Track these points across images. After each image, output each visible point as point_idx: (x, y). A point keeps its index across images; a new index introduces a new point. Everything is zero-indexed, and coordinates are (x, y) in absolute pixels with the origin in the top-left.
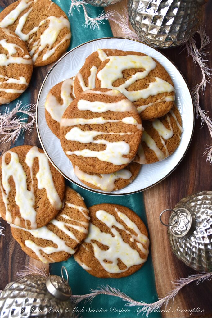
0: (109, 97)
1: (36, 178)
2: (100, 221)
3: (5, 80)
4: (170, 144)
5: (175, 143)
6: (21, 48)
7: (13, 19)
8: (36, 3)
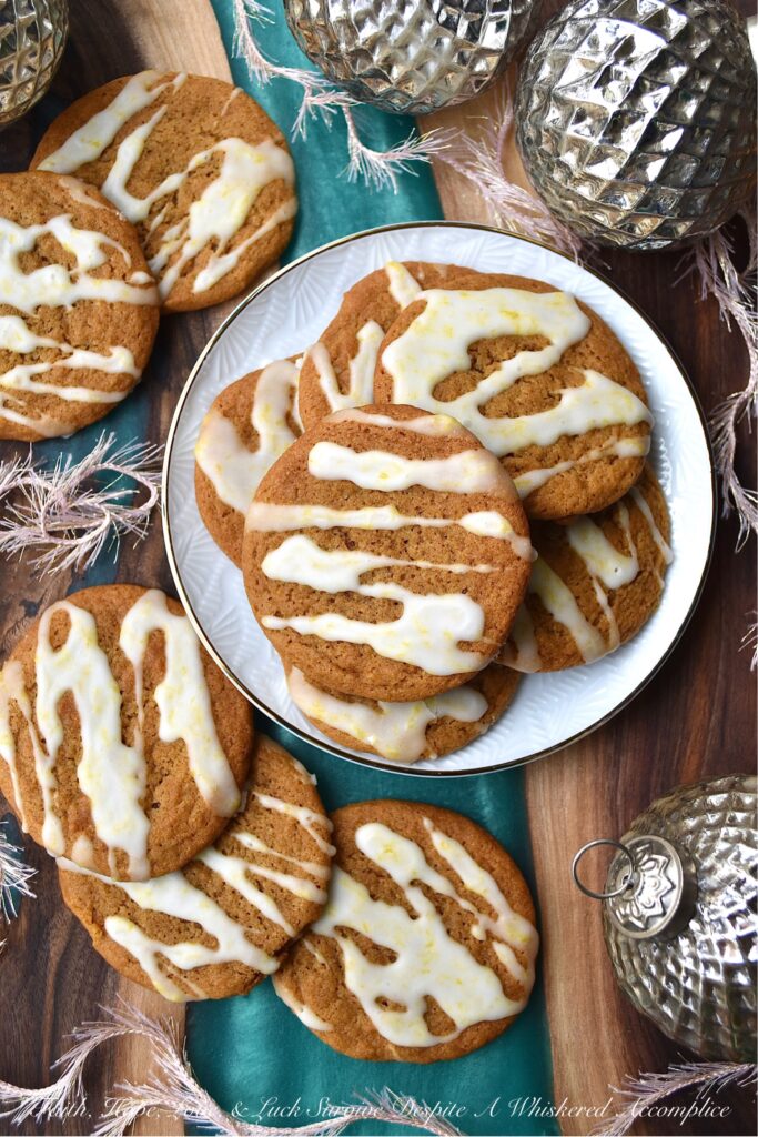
0: (418, 440)
1: (154, 701)
2: (369, 860)
3: (59, 354)
4: (625, 604)
5: (643, 602)
6: (121, 249)
7: (97, 144)
8: (179, 91)
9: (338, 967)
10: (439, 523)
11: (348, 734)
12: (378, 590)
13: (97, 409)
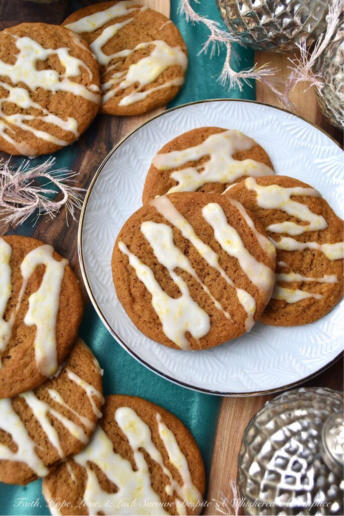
1: (28, 301)
2: (119, 428)
3: (41, 113)
6: (89, 71)
7: (94, 25)
8: (142, 13)
9: (82, 487)
13: (51, 146)
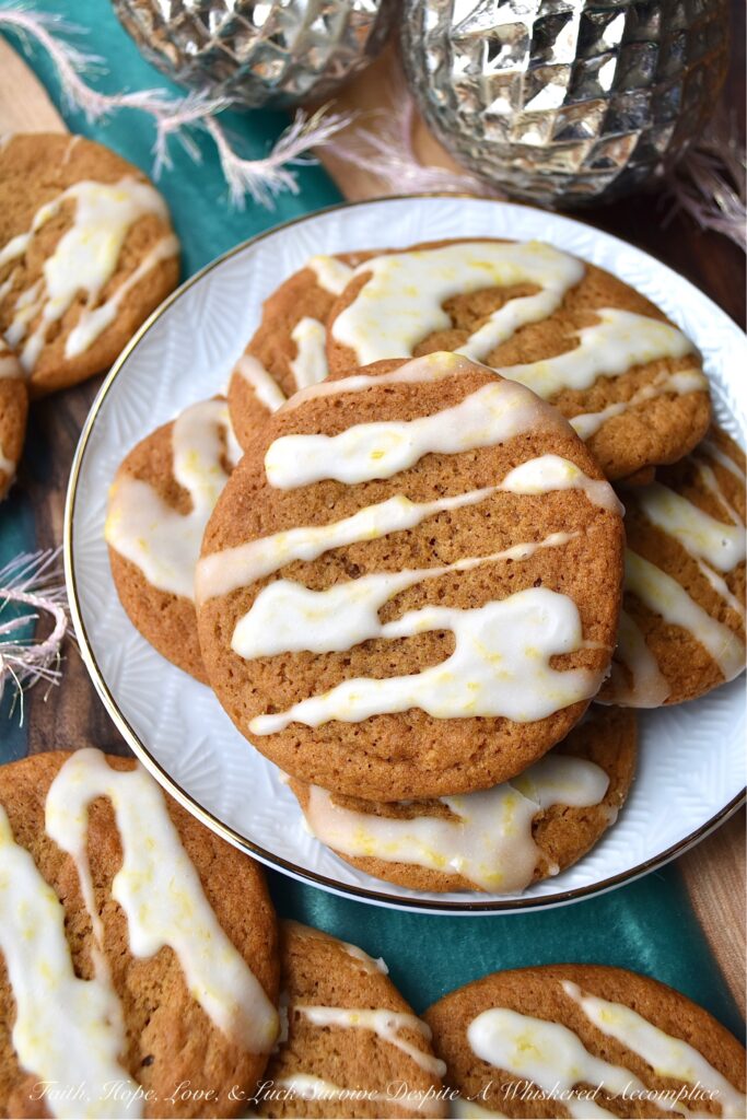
0: (413, 392)
1: (115, 902)
2: (501, 1071)
10: (474, 496)
11: (418, 867)
12: (411, 623)
